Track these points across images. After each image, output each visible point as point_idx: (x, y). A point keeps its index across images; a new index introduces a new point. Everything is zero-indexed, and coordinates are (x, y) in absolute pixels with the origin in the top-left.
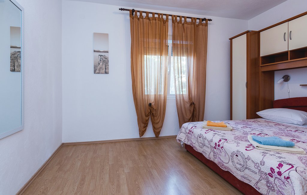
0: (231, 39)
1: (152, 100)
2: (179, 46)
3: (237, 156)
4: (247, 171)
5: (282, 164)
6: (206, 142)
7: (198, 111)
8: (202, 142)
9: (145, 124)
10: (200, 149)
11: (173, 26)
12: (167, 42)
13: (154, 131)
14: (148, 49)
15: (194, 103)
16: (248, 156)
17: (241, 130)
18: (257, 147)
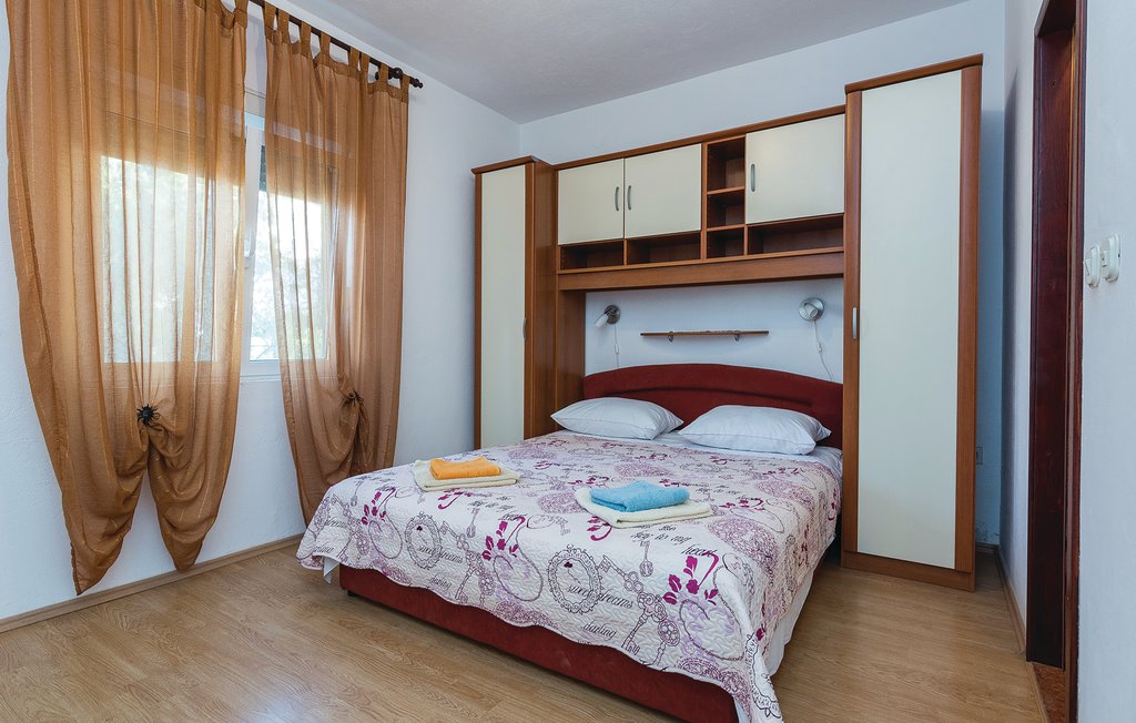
0: (478, 172)
1: (158, 389)
2: (299, 154)
3: (568, 565)
4: (603, 608)
5: (695, 556)
6: (449, 542)
7: (372, 425)
8: (431, 546)
9: (111, 517)
10: (424, 572)
11: (271, 54)
12: (239, 122)
13: (170, 544)
14: (130, 129)
15: (358, 398)
16: (604, 556)
17: (540, 476)
18: (619, 521)
